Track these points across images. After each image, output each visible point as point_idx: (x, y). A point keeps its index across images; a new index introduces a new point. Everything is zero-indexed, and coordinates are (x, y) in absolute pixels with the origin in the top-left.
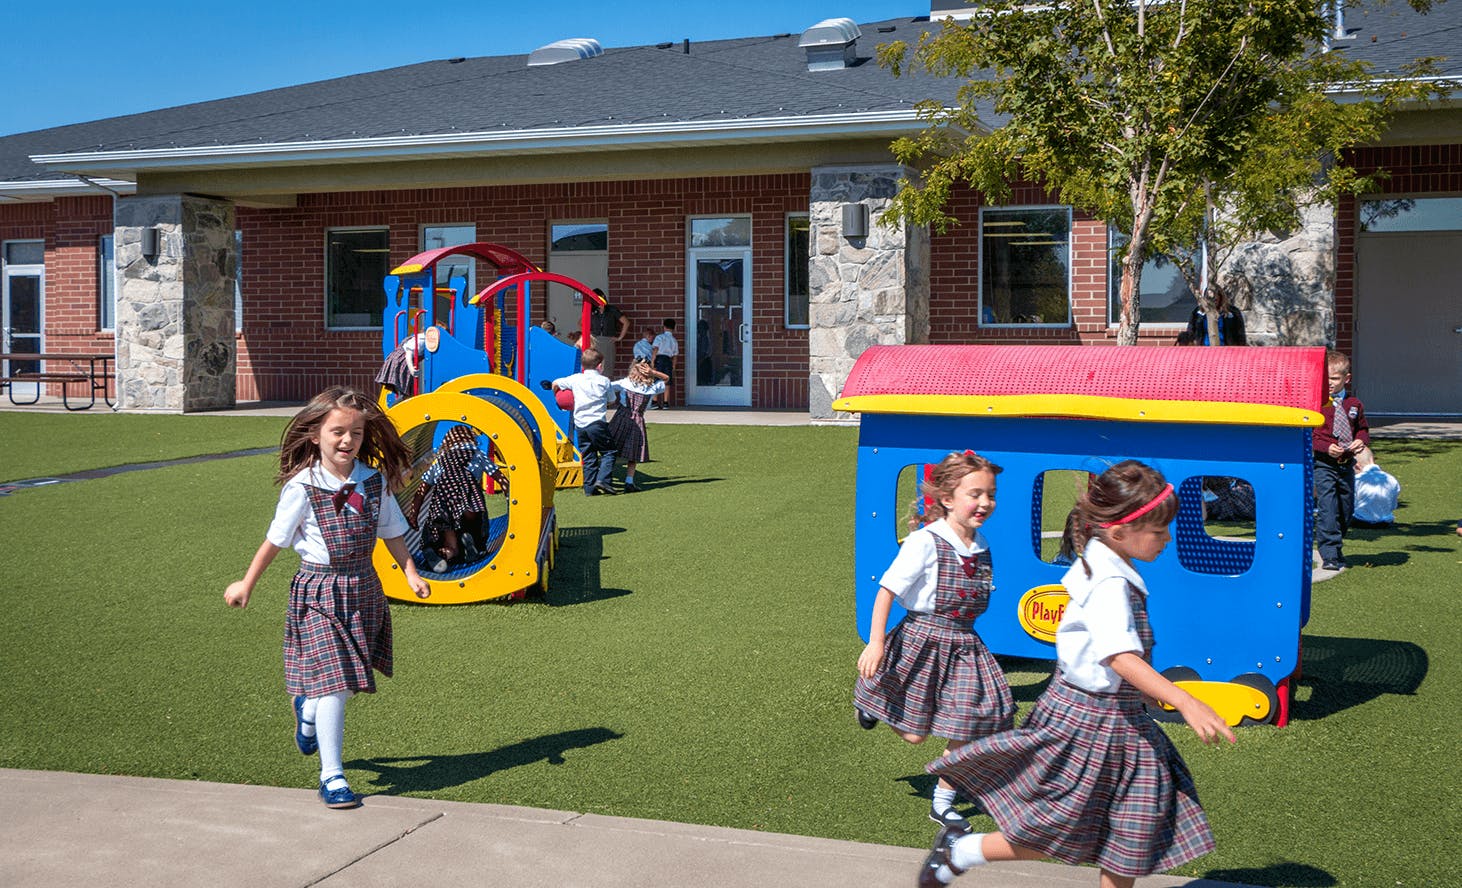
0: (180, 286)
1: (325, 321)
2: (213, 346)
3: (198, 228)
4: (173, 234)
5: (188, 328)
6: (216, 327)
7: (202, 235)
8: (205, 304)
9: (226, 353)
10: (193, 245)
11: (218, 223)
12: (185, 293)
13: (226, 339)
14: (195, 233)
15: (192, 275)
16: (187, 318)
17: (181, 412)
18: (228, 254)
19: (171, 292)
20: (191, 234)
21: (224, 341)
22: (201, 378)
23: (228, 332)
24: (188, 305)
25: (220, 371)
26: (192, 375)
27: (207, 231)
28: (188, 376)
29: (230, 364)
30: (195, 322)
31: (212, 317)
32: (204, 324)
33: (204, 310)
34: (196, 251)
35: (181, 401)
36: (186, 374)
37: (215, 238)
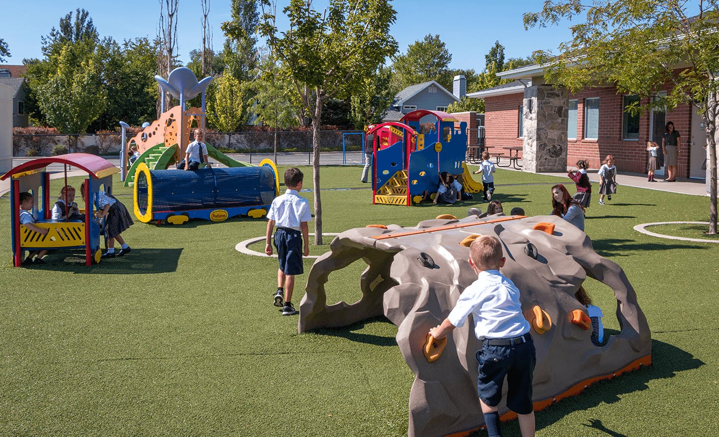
0: (536, 121)
1: (622, 136)
2: (554, 146)
3: (546, 98)
4: (535, 100)
5: (538, 138)
6: (556, 138)
7: (548, 101)
8: (549, 129)
9: (561, 149)
10: (543, 106)
11: (558, 96)
12: (538, 124)
13: (562, 143)
14: (544, 101)
15: (541, 117)
16: (538, 135)
17: (535, 172)
18: (564, 108)
19: (535, 123)
20: (542, 101)
21: (561, 144)
22: (546, 159)
23: (563, 140)
24: (538, 129)
25: (558, 156)
26: (541, 157)
27: (551, 100)
28: (538, 158)
29: (564, 153)
30: (543, 136)
31: (554, 134)
32: (549, 137)
33: (549, 131)
34: (544, 108)
35: (534, 168)
36: (537, 157)
37: (556, 102)
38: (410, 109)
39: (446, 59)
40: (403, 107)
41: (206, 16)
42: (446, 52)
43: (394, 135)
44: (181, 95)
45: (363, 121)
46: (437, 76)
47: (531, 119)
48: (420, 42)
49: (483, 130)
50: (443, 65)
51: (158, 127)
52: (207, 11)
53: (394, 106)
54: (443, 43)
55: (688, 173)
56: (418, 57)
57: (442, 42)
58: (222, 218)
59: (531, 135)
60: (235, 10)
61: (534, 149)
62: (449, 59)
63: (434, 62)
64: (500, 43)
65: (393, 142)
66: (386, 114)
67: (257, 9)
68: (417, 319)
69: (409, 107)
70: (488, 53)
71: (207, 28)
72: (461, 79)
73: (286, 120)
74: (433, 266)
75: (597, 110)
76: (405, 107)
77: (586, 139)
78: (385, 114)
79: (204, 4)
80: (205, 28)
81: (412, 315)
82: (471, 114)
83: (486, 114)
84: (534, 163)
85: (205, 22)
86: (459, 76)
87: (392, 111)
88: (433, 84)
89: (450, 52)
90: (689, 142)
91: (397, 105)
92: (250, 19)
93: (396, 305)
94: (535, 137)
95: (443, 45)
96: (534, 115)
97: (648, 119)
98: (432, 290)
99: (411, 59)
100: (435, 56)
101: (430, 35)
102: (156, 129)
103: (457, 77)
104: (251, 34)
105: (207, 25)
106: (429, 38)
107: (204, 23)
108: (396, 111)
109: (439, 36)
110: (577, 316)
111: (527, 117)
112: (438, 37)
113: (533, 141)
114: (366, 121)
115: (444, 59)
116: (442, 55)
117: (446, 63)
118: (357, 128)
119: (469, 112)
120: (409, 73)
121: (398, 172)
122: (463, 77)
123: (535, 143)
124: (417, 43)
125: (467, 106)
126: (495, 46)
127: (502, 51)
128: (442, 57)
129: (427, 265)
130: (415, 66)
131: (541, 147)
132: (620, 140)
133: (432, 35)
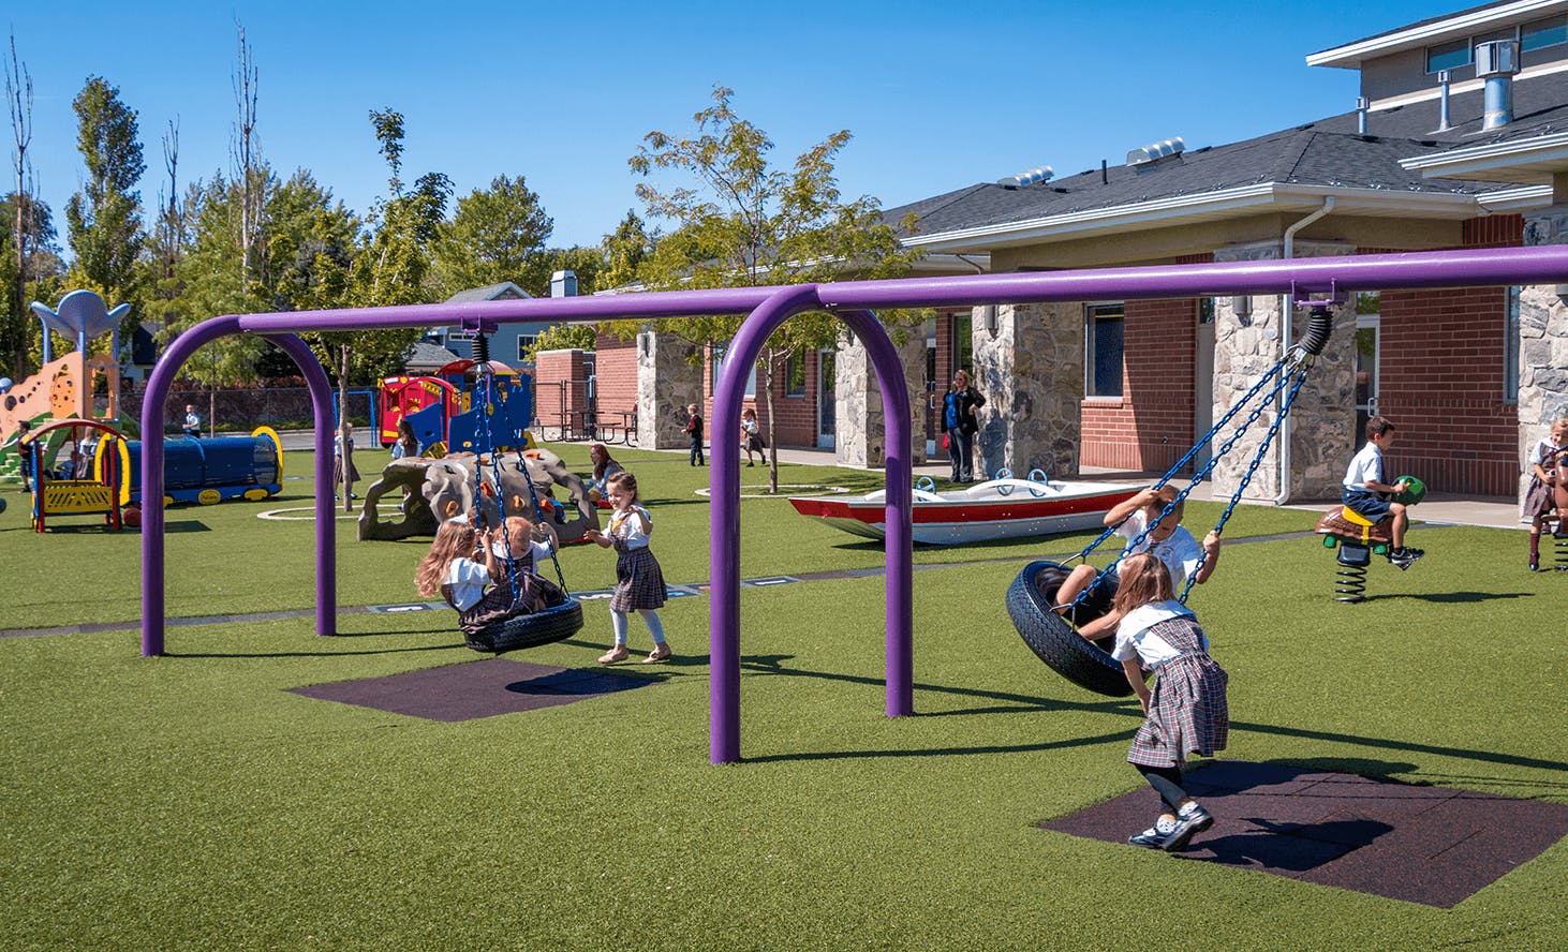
0: (655, 369)
1: (786, 390)
4: (652, 335)
5: (659, 396)
6: (686, 395)
7: (672, 339)
8: (675, 381)
10: (665, 345)
12: (658, 374)
14: (666, 337)
15: (662, 363)
16: (657, 390)
17: (654, 449)
18: (697, 348)
19: (653, 373)
20: (663, 338)
22: (671, 428)
24: (658, 382)
26: (663, 426)
27: (678, 336)
28: (659, 427)
30: (666, 393)
31: (681, 389)
32: (675, 393)
33: (674, 385)
34: (667, 348)
35: (653, 442)
36: (657, 425)
37: (684, 338)
38: (463, 340)
39: (542, 227)
40: (447, 336)
41: (22, 149)
42: (541, 213)
43: (428, 393)
44: (81, 334)
45: (368, 367)
46: (523, 265)
47: (648, 366)
48: (483, 192)
49: (594, 382)
50: (536, 242)
51: (37, 386)
52: (26, 139)
53: (429, 334)
54: (534, 195)
56: (479, 224)
57: (530, 192)
58: (214, 500)
59: (648, 391)
60: (88, 136)
61: (653, 412)
62: (548, 229)
63: (515, 236)
64: (636, 215)
65: (426, 403)
66: (414, 353)
67: (137, 136)
68: (442, 496)
69: (460, 337)
70: (613, 233)
71: (26, 175)
72: (567, 279)
73: (232, 370)
74: (452, 473)
76: (453, 337)
78: (411, 354)
79: (18, 125)
80: (21, 173)
81: (439, 494)
82: (573, 353)
83: (598, 353)
84: (653, 436)
85: (21, 162)
86: (563, 272)
87: (425, 345)
88: (509, 289)
89: (549, 214)
91: (435, 333)
92: (122, 158)
93: (430, 489)
94: (653, 395)
95: (534, 198)
96: (651, 360)
97: (815, 364)
98: (450, 483)
99: (466, 230)
100: (517, 222)
101: (503, 178)
102: (34, 389)
103: (559, 275)
104: (124, 188)
105: (25, 169)
106: (502, 185)
107: (19, 164)
108: (433, 343)
109: (523, 179)
110: (543, 503)
111: (642, 364)
112: (521, 181)
113: (650, 401)
114: (373, 367)
115: (538, 229)
116: (533, 220)
117: (540, 238)
118: (356, 381)
119: (570, 350)
120: (461, 260)
121: (435, 445)
122: (571, 273)
123: (654, 402)
124: (477, 195)
125: (575, 335)
126: (626, 219)
127: (640, 228)
128: (531, 225)
129: (448, 472)
130: (473, 244)
131: (663, 410)
132: (783, 397)
133: (508, 176)
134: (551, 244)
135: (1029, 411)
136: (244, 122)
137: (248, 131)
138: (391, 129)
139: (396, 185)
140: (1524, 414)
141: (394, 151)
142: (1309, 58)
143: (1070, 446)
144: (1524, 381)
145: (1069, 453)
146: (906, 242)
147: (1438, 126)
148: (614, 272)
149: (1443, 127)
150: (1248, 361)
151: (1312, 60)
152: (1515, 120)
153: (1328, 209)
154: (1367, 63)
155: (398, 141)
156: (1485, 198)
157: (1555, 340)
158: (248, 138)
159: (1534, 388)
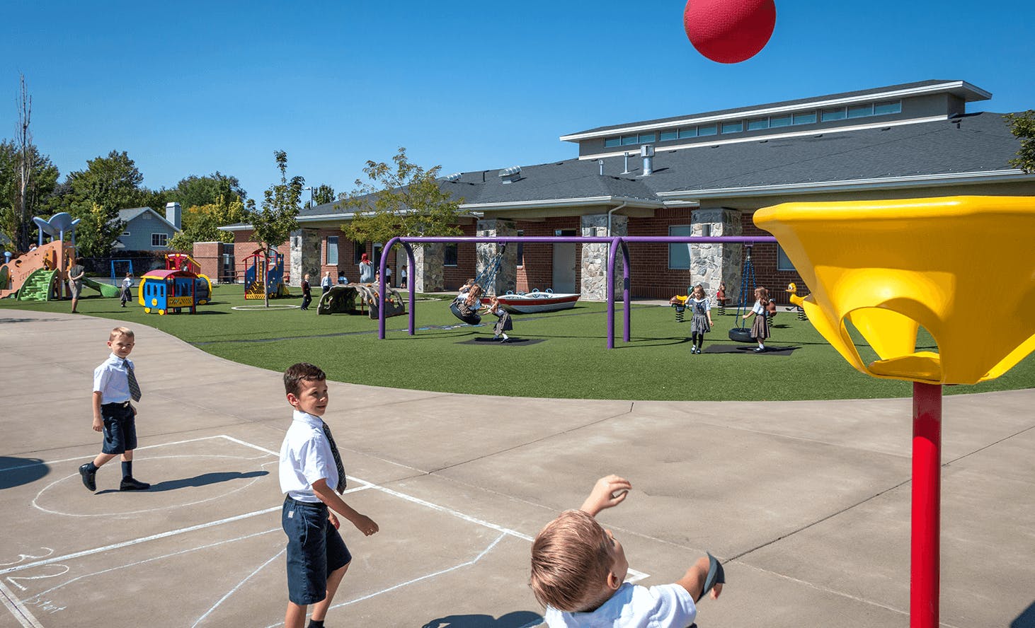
0: (301, 252)
2: (313, 269)
3: (307, 237)
4: (300, 238)
5: (303, 264)
6: (314, 263)
7: (309, 239)
8: (309, 258)
9: (317, 271)
11: (315, 235)
12: (302, 254)
13: (317, 267)
15: (304, 249)
16: (302, 261)
18: (319, 244)
19: (300, 254)
20: (304, 239)
23: (318, 265)
24: (303, 258)
25: (315, 276)
27: (311, 238)
29: (319, 274)
30: (305, 262)
31: (312, 261)
32: (309, 263)
34: (306, 243)
37: (314, 240)
39: (136, 178)
47: (297, 250)
48: (104, 158)
49: (232, 257)
50: (133, 185)
55: (395, 284)
57: (130, 159)
59: (297, 262)
61: (300, 270)
72: (178, 207)
75: (336, 245)
77: (329, 264)
82: (218, 244)
83: (236, 244)
86: (172, 202)
88: (148, 211)
90: (395, 265)
94: (300, 263)
95: (132, 162)
96: (299, 248)
97: (371, 251)
100: (123, 174)
101: (115, 151)
103: (171, 204)
106: (114, 155)
111: (293, 249)
112: (125, 153)
113: (298, 266)
116: (132, 174)
117: (136, 183)
122: (179, 204)
123: (301, 267)
124: (99, 159)
128: (131, 177)
132: (353, 264)
133: (117, 151)
134: (141, 186)
135: (501, 270)
136: (23, 122)
137: (25, 127)
138: (282, 158)
139: (284, 180)
140: (692, 272)
141: (283, 166)
142: (561, 138)
143: (513, 283)
144: (692, 262)
145: (513, 286)
146: (460, 206)
147: (624, 171)
148: (218, 205)
149: (626, 172)
150: (595, 254)
151: (562, 139)
152: (654, 172)
153: (625, 205)
154: (581, 141)
155: (285, 163)
156: (666, 203)
157: (702, 250)
158: (25, 131)
159: (695, 264)
